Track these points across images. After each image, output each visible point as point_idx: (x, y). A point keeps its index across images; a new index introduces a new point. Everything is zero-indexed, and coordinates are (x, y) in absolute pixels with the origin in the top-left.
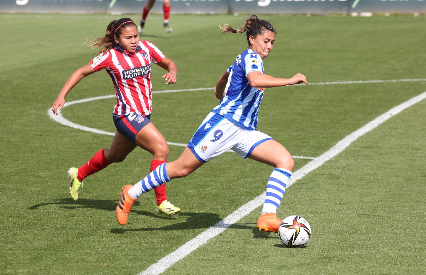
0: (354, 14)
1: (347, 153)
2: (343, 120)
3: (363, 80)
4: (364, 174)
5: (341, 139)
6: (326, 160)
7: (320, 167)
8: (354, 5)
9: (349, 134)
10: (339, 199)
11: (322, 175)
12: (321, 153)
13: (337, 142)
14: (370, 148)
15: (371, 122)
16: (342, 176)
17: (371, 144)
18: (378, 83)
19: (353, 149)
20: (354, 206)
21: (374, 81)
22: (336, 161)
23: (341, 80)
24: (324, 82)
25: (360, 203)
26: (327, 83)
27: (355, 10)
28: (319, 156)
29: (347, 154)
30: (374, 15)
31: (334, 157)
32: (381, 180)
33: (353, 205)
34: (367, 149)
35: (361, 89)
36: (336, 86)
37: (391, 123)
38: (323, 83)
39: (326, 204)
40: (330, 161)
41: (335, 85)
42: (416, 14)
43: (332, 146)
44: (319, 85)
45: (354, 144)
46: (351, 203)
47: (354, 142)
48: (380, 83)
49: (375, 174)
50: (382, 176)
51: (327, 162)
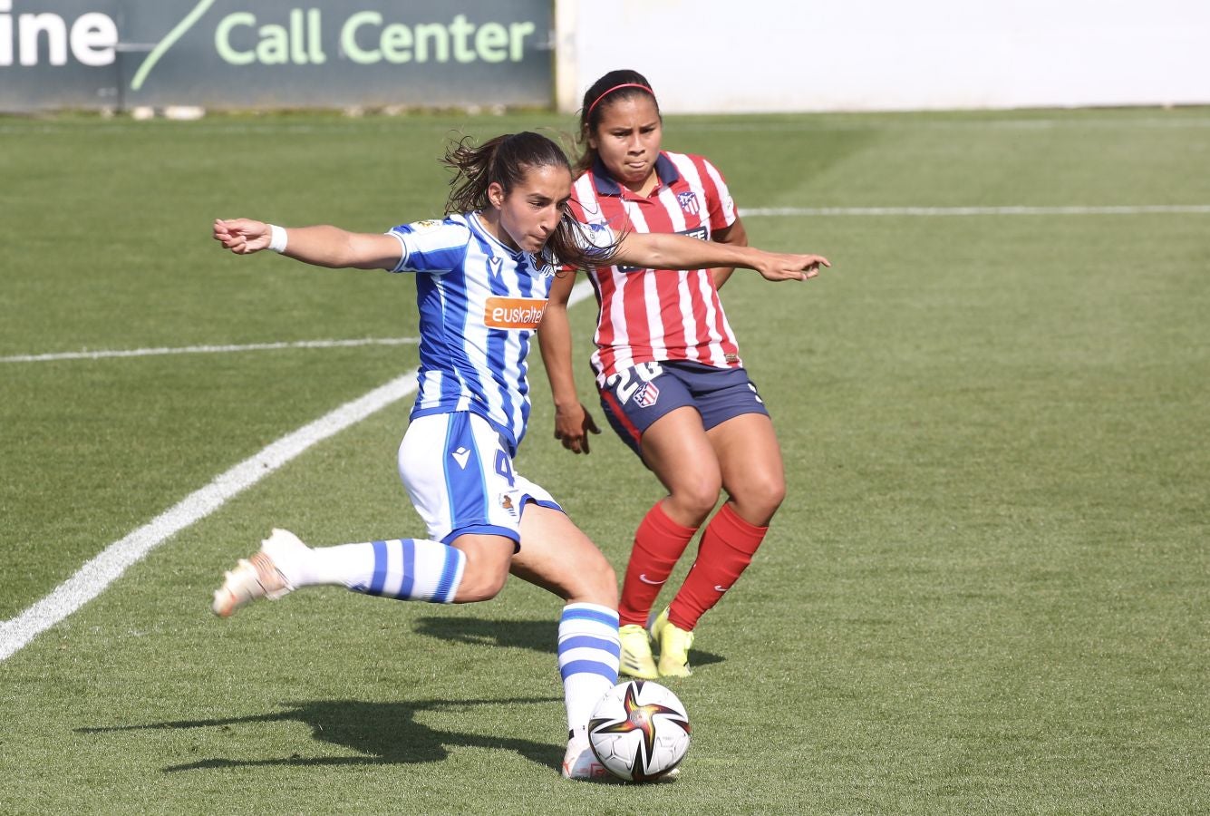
0: (143, 113)
1: (111, 602)
2: (99, 486)
3: (171, 346)
4: (172, 678)
5: (92, 555)
6: (38, 630)
7: (19, 653)
8: (138, 81)
9: (121, 536)
10: (85, 764)
11: (27, 681)
12: (22, 606)
13: (79, 567)
14: (194, 583)
15: (198, 493)
16: (98, 686)
17: (197, 570)
18: (221, 354)
19: (135, 587)
20: (137, 789)
21: (206, 349)
22: (76, 631)
23: (93, 343)
24: (32, 353)
25: (157, 777)
26: (45, 357)
27: (143, 96)
28: (15, 615)
29: (114, 607)
30: (209, 114)
31: (68, 617)
32: (233, 695)
33: (133, 787)
34: (182, 588)
35: (162, 377)
36: (77, 366)
37: (265, 495)
38: (29, 358)
39: (42, 783)
40: (55, 632)
41: (72, 360)
42: (354, 111)
43: (60, 579)
44: (14, 364)
45: (138, 571)
46: (126, 779)
47: (138, 564)
48: (231, 353)
49: (211, 674)
50: (234, 683)
51: (43, 636)
